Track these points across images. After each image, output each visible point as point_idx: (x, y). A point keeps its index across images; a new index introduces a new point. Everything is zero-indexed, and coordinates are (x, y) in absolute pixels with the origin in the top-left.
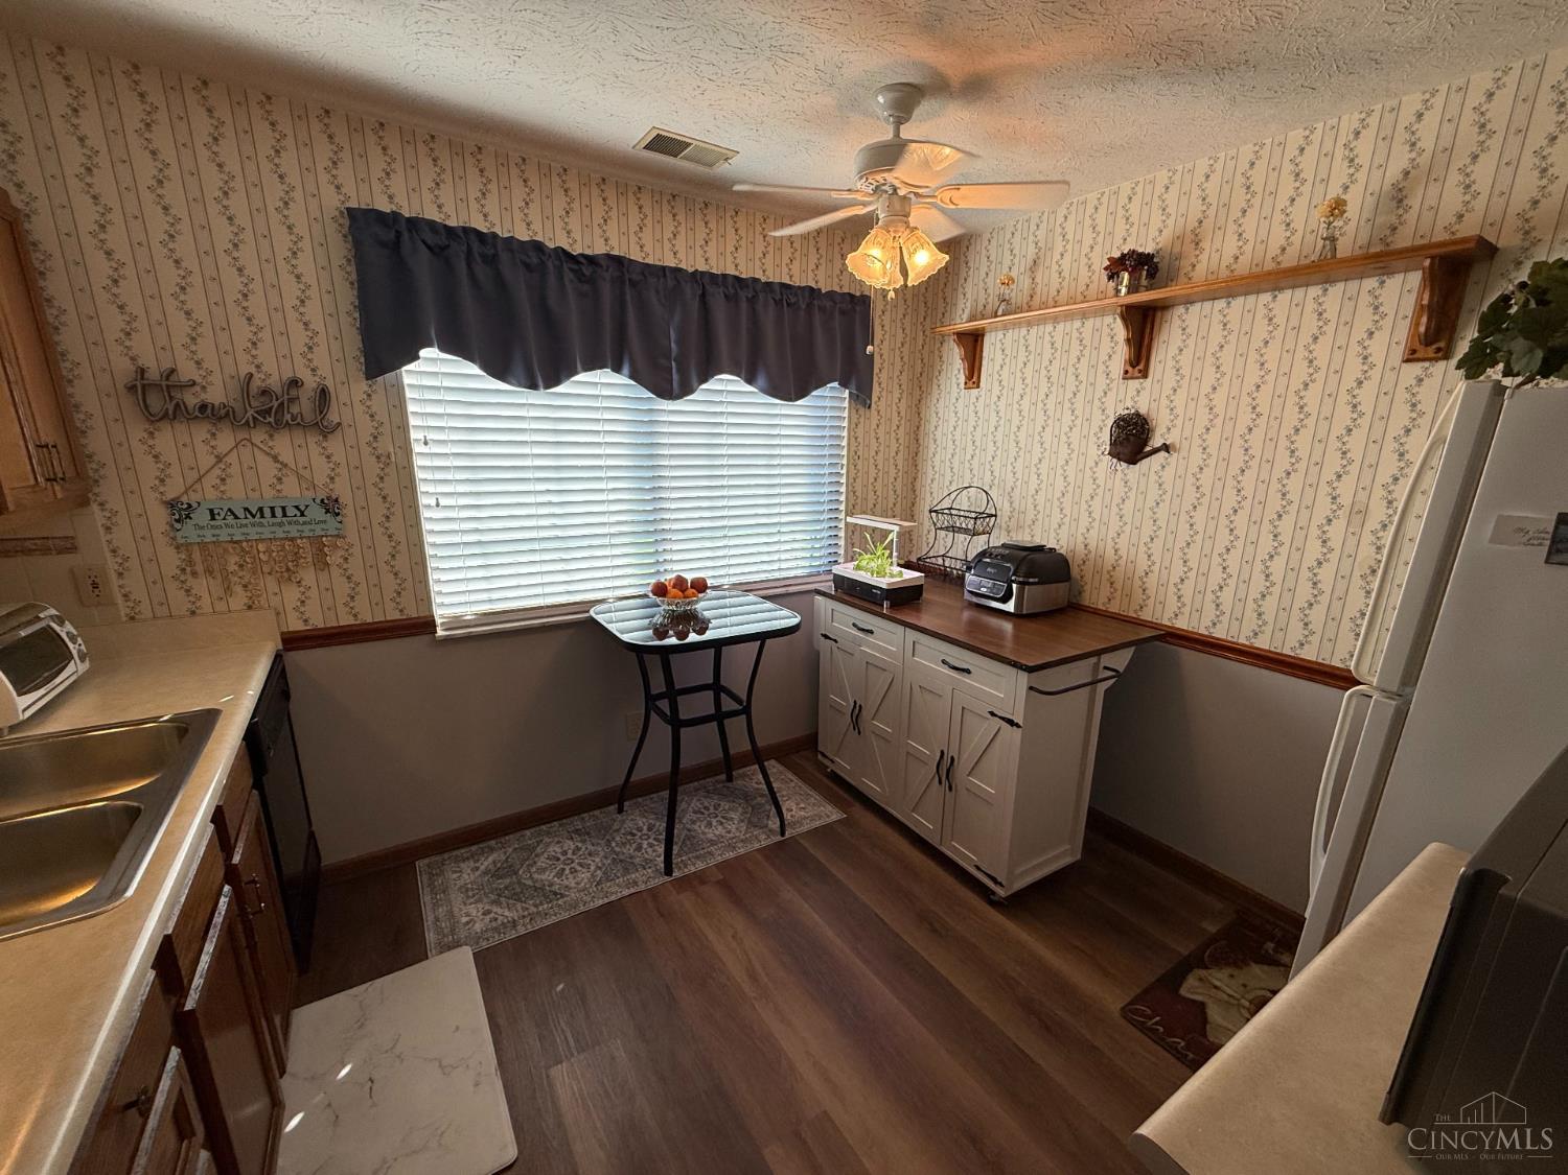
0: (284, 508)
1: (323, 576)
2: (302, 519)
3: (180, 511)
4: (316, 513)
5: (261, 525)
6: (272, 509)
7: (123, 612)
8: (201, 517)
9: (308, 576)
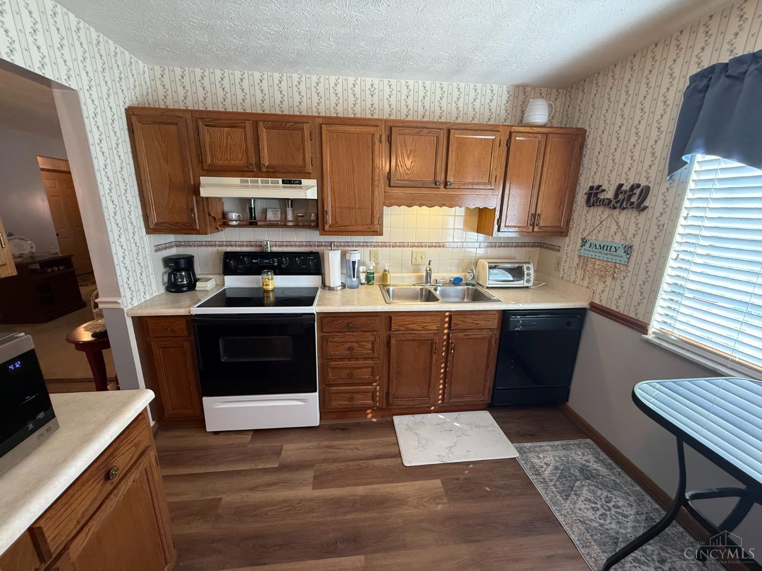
0: (611, 247)
2: (615, 253)
3: (584, 241)
4: (621, 252)
5: (601, 253)
6: (608, 246)
8: (588, 245)
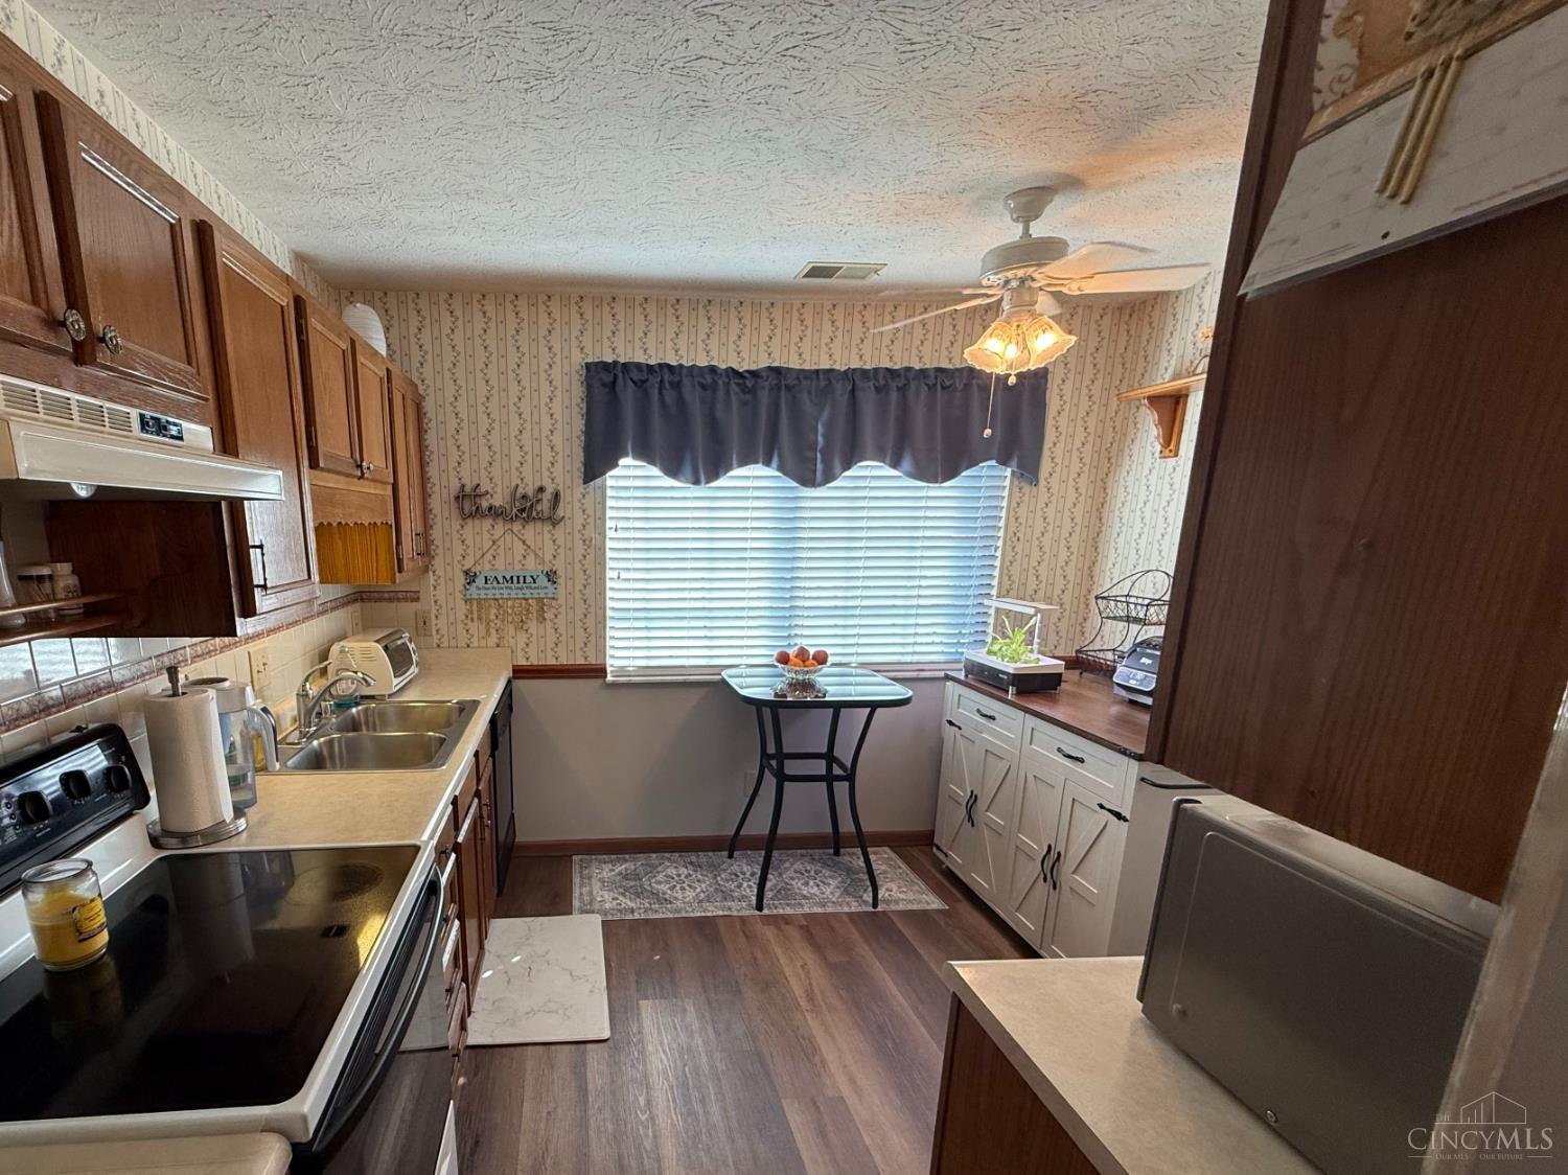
0: (524, 577)
1: (541, 627)
2: (534, 585)
3: (470, 577)
4: (543, 581)
5: (511, 588)
6: (518, 577)
7: (436, 641)
8: (480, 581)
9: (533, 626)
